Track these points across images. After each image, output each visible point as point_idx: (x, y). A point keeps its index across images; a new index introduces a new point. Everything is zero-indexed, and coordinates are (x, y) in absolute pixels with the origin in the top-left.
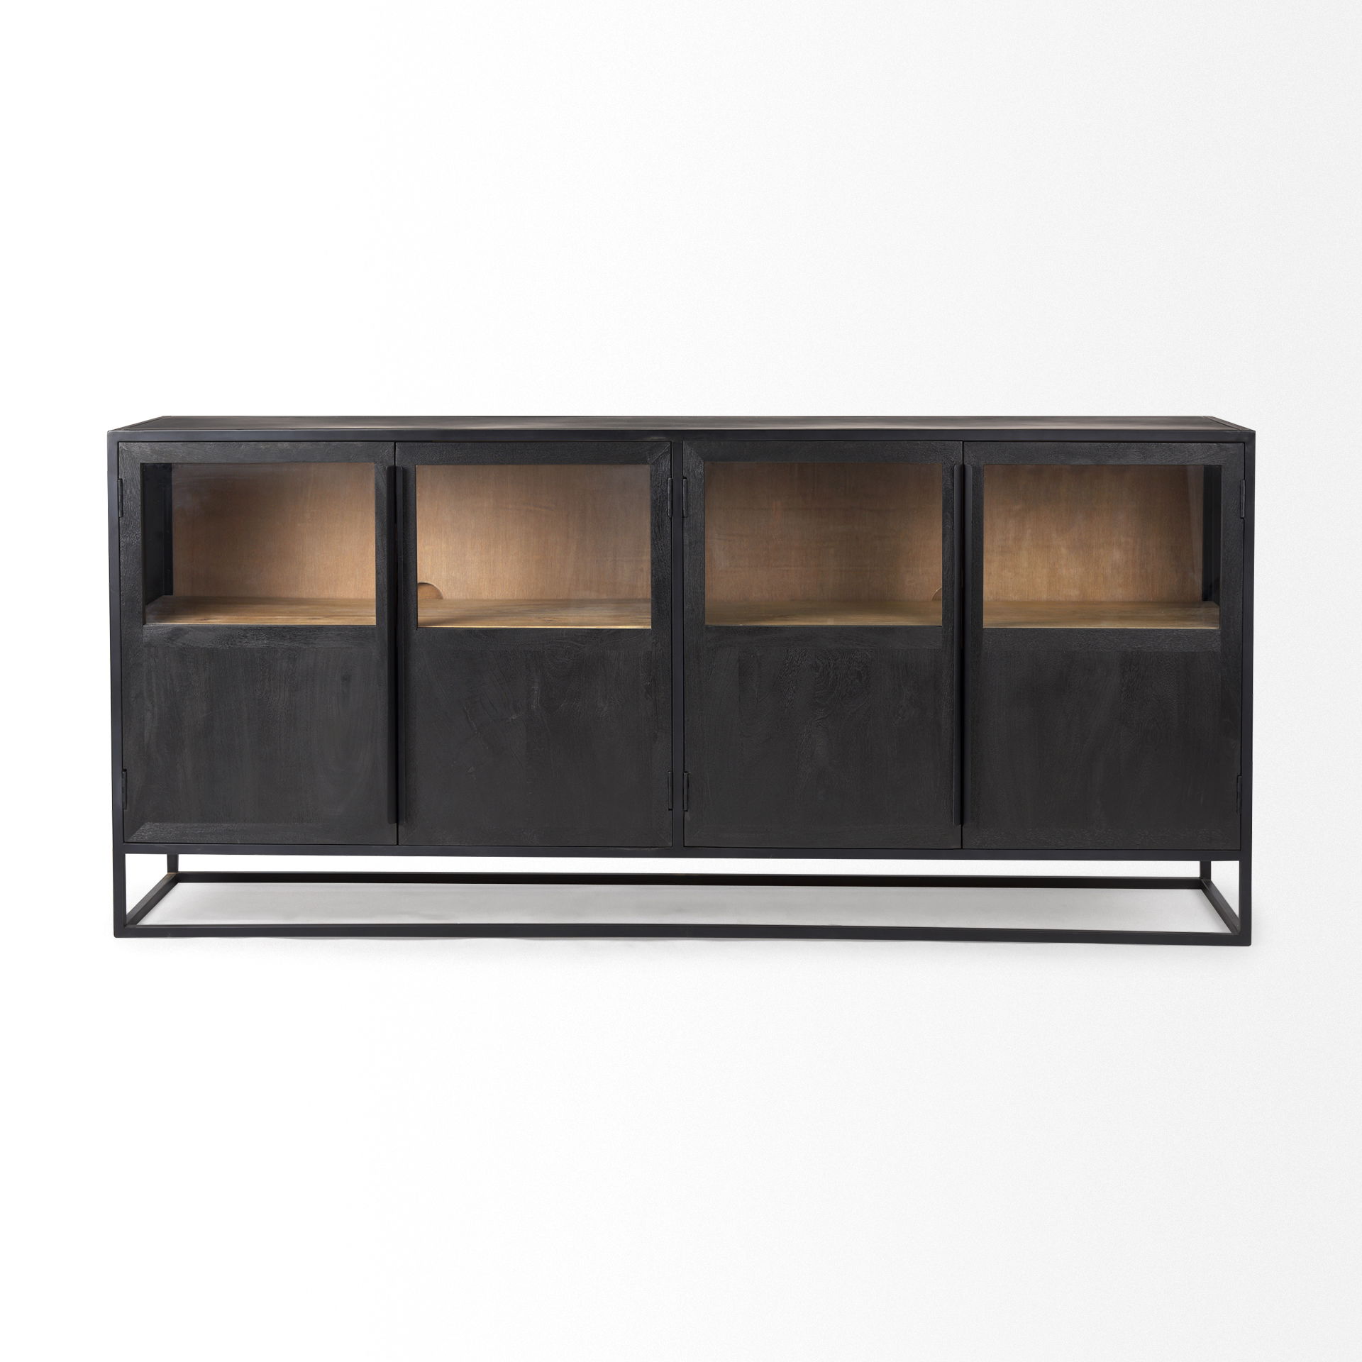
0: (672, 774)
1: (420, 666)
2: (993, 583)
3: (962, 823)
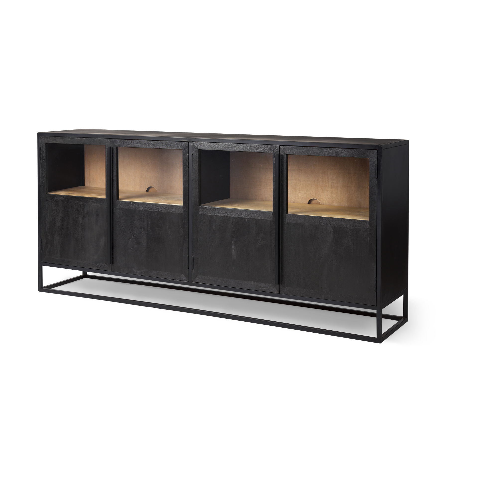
0: (189, 256)
1: (117, 213)
2: (328, 199)
3: (279, 284)
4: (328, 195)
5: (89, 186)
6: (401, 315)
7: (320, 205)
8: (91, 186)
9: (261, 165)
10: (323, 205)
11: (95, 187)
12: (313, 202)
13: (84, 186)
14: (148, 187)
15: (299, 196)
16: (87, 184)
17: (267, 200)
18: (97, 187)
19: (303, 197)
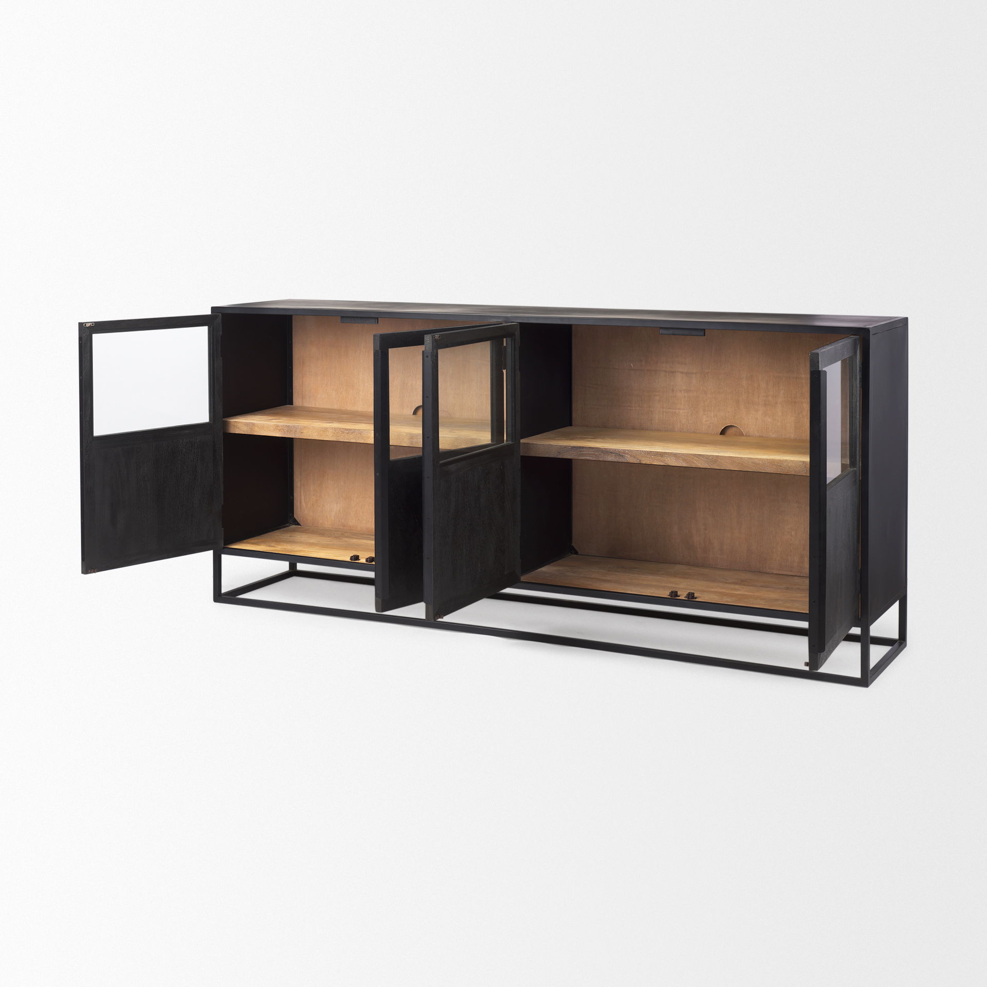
2: (759, 425)
4: (757, 419)
5: (301, 405)
6: (895, 635)
7: (743, 437)
8: (306, 405)
9: (632, 365)
10: (749, 436)
11: (313, 406)
12: (730, 431)
13: (293, 404)
14: (417, 406)
15: (705, 420)
16: (297, 401)
17: (643, 429)
18: (318, 407)
19: (710, 423)
